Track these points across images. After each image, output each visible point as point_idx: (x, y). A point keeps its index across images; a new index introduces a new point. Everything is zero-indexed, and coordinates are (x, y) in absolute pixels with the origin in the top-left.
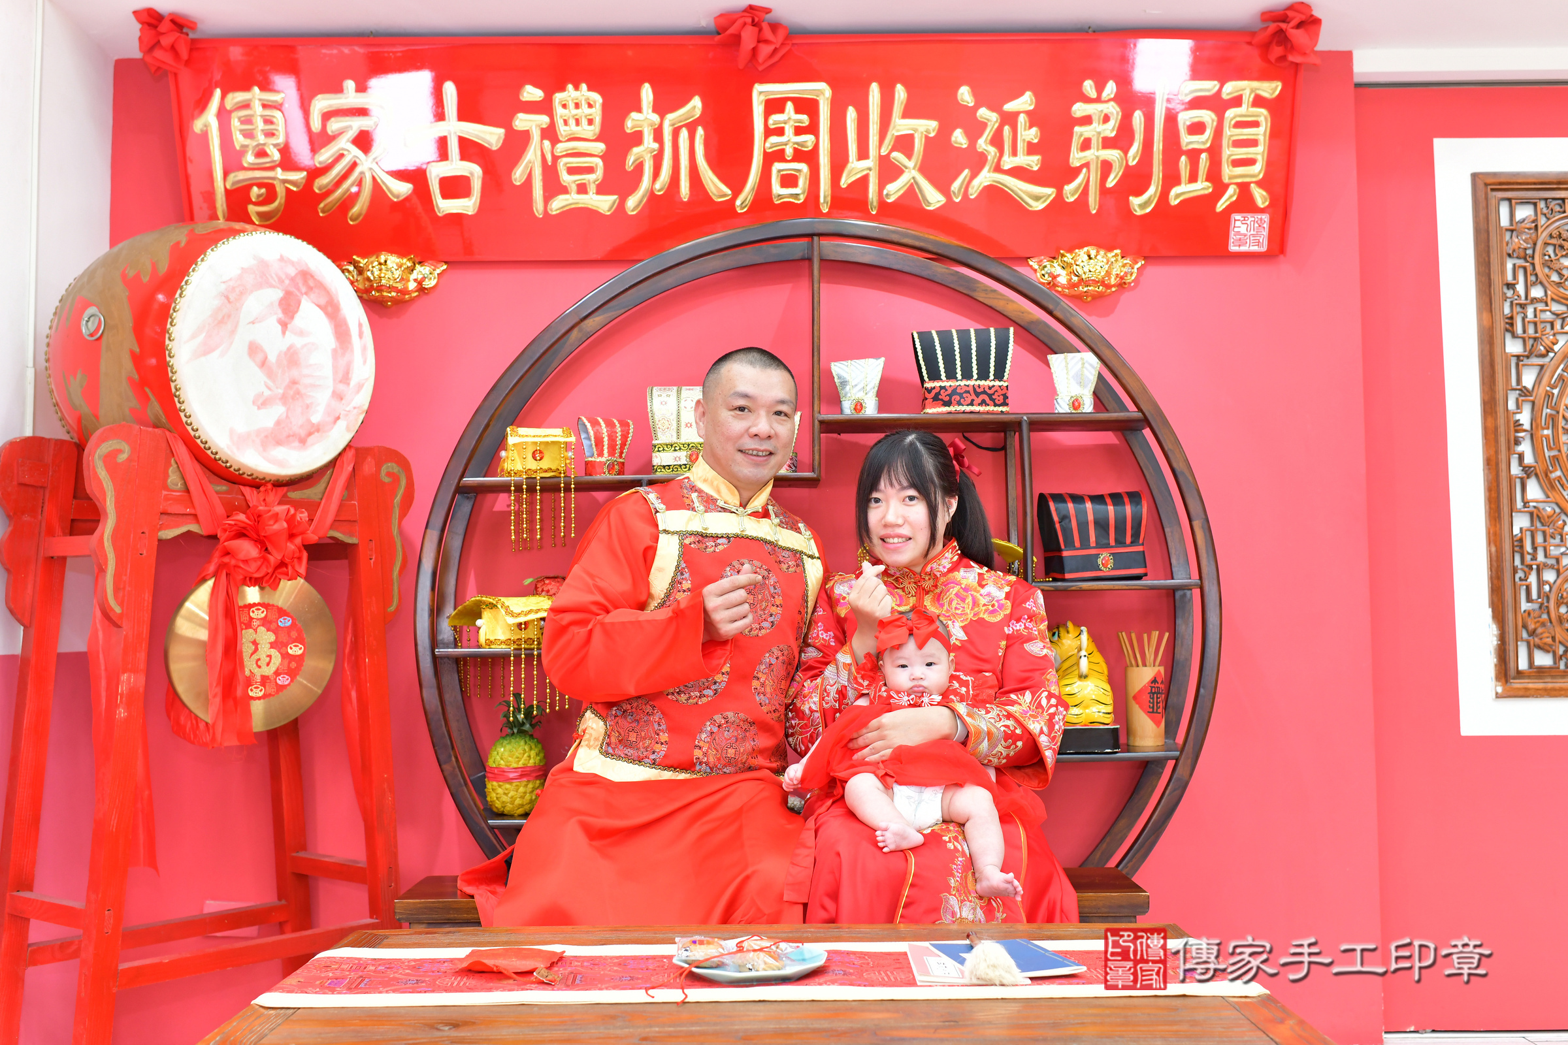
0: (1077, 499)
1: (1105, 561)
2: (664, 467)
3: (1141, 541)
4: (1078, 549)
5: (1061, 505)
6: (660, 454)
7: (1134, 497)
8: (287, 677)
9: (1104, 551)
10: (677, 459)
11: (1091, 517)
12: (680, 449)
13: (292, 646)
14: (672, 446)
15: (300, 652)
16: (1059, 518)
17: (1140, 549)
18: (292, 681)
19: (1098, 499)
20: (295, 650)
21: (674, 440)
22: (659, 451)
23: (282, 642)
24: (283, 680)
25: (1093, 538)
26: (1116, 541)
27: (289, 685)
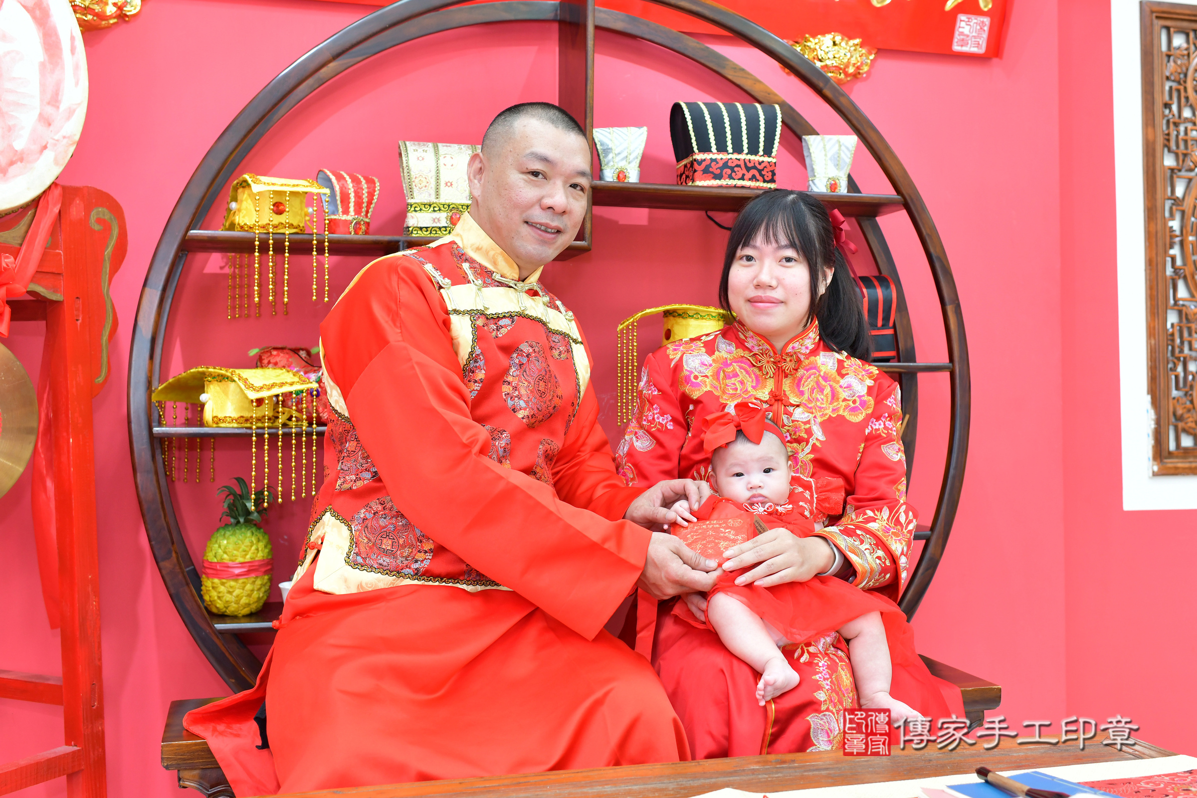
2: (421, 228)
6: (418, 214)
10: (436, 220)
12: (440, 210)
14: (430, 205)
21: (433, 199)
22: (415, 211)
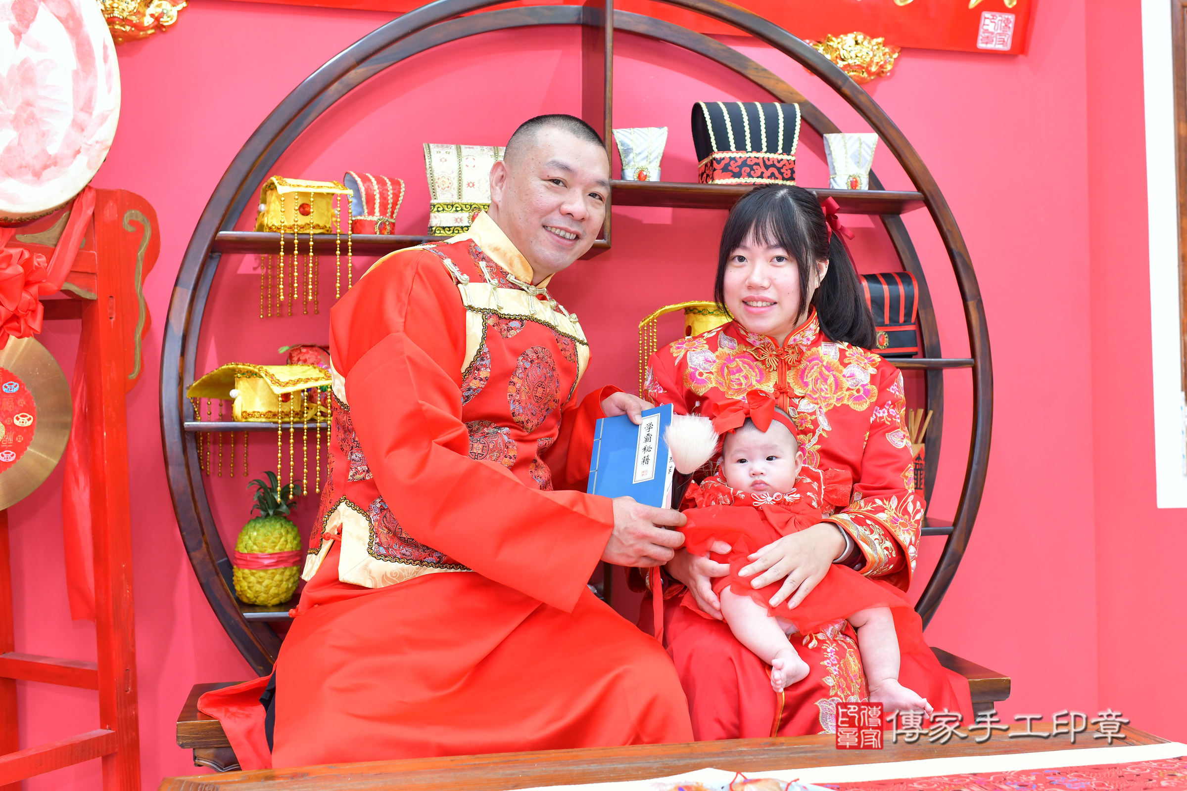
2: (444, 228)
6: (440, 214)
10: (459, 220)
12: (462, 210)
14: (452, 206)
21: (455, 199)
22: (438, 211)
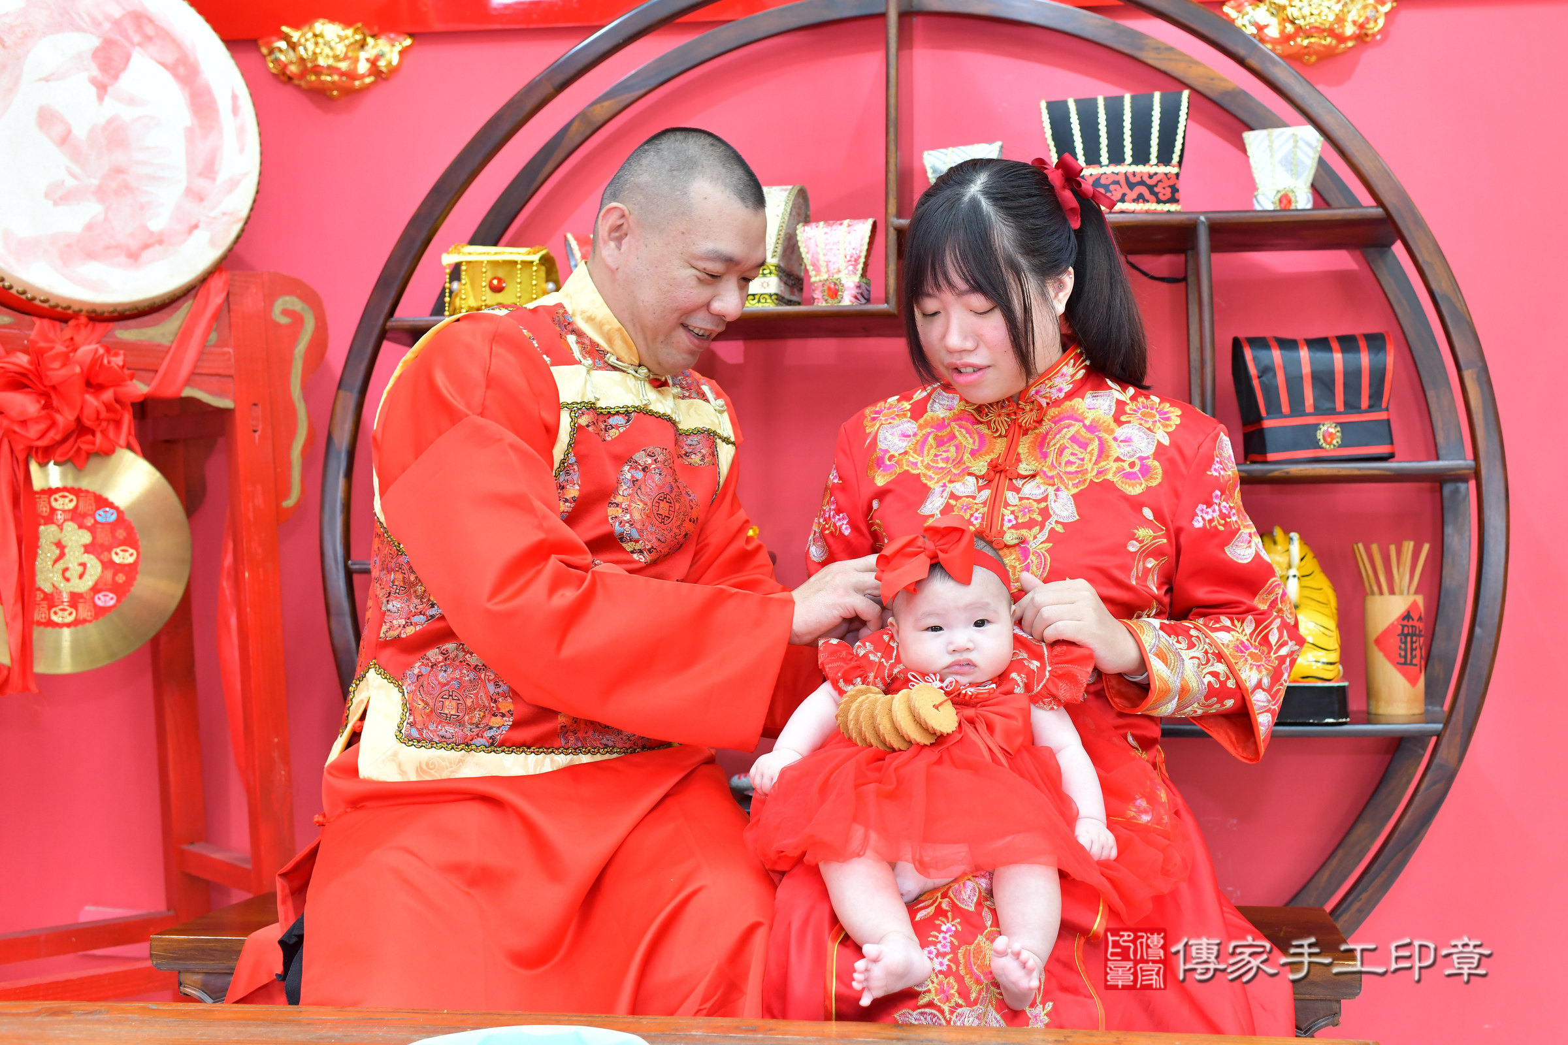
0: (1287, 344)
1: (1329, 431)
3: (1384, 405)
4: (1286, 417)
5: (1262, 354)
7: (1375, 341)
8: (111, 595)
9: (1327, 420)
11: (1306, 369)
13: (118, 550)
15: (131, 560)
16: (1258, 371)
17: (1383, 416)
18: (119, 600)
19: (1319, 344)
20: (123, 556)
23: (102, 545)
24: (106, 599)
25: (1309, 401)
26: (1346, 404)
27: (114, 606)
